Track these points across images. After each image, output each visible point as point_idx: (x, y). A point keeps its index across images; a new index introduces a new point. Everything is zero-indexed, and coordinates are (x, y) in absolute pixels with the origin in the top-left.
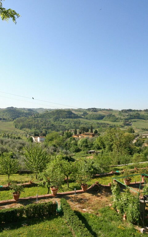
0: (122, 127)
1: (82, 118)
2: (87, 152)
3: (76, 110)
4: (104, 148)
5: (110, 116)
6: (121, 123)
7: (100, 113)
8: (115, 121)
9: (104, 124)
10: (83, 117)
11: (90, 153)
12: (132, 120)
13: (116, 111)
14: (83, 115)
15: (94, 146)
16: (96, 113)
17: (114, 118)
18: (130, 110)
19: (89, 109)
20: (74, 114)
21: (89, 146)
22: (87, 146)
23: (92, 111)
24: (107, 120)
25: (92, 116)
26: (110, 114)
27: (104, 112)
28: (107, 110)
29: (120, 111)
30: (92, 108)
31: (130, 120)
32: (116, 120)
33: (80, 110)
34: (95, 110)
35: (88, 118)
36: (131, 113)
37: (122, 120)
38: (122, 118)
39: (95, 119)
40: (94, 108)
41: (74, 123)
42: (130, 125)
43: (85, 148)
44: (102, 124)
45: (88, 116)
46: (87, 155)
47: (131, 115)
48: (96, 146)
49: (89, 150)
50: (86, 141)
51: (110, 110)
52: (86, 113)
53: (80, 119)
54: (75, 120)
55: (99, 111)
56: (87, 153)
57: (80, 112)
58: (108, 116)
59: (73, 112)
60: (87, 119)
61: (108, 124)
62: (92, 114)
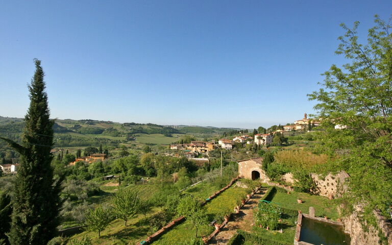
0: (125, 142)
1: (73, 132)
2: (103, 178)
3: (63, 122)
4: (126, 170)
5: (111, 130)
6: (124, 138)
7: (98, 126)
8: (117, 136)
9: (104, 139)
10: (74, 130)
11: (108, 178)
12: (136, 134)
13: (118, 124)
14: (73, 128)
15: (113, 170)
16: (92, 126)
17: (116, 132)
18: (133, 124)
19: (83, 120)
20: (62, 127)
21: (105, 171)
22: (102, 171)
23: (87, 123)
24: (107, 135)
25: (87, 129)
26: (110, 127)
27: (103, 125)
28: (106, 122)
29: (122, 125)
30: (87, 120)
31: (133, 135)
32: (118, 134)
33: (68, 122)
34: (91, 122)
35: (82, 132)
36: (135, 127)
37: (125, 134)
38: (125, 132)
39: (92, 134)
40: (90, 120)
41: (62, 139)
42: (134, 140)
43: (100, 174)
44: (101, 139)
45: (81, 130)
46: (104, 182)
47: (134, 129)
48: (114, 170)
49: (105, 175)
50: (101, 165)
51: (110, 123)
52: (79, 126)
53: (72, 134)
54: (63, 135)
55: (97, 124)
56: (103, 180)
57: (68, 125)
58: (108, 130)
59: (59, 124)
60: (80, 133)
61: (109, 139)
62: (87, 128)
